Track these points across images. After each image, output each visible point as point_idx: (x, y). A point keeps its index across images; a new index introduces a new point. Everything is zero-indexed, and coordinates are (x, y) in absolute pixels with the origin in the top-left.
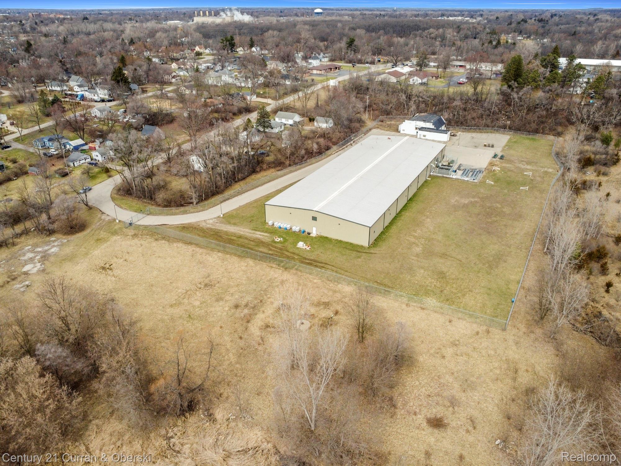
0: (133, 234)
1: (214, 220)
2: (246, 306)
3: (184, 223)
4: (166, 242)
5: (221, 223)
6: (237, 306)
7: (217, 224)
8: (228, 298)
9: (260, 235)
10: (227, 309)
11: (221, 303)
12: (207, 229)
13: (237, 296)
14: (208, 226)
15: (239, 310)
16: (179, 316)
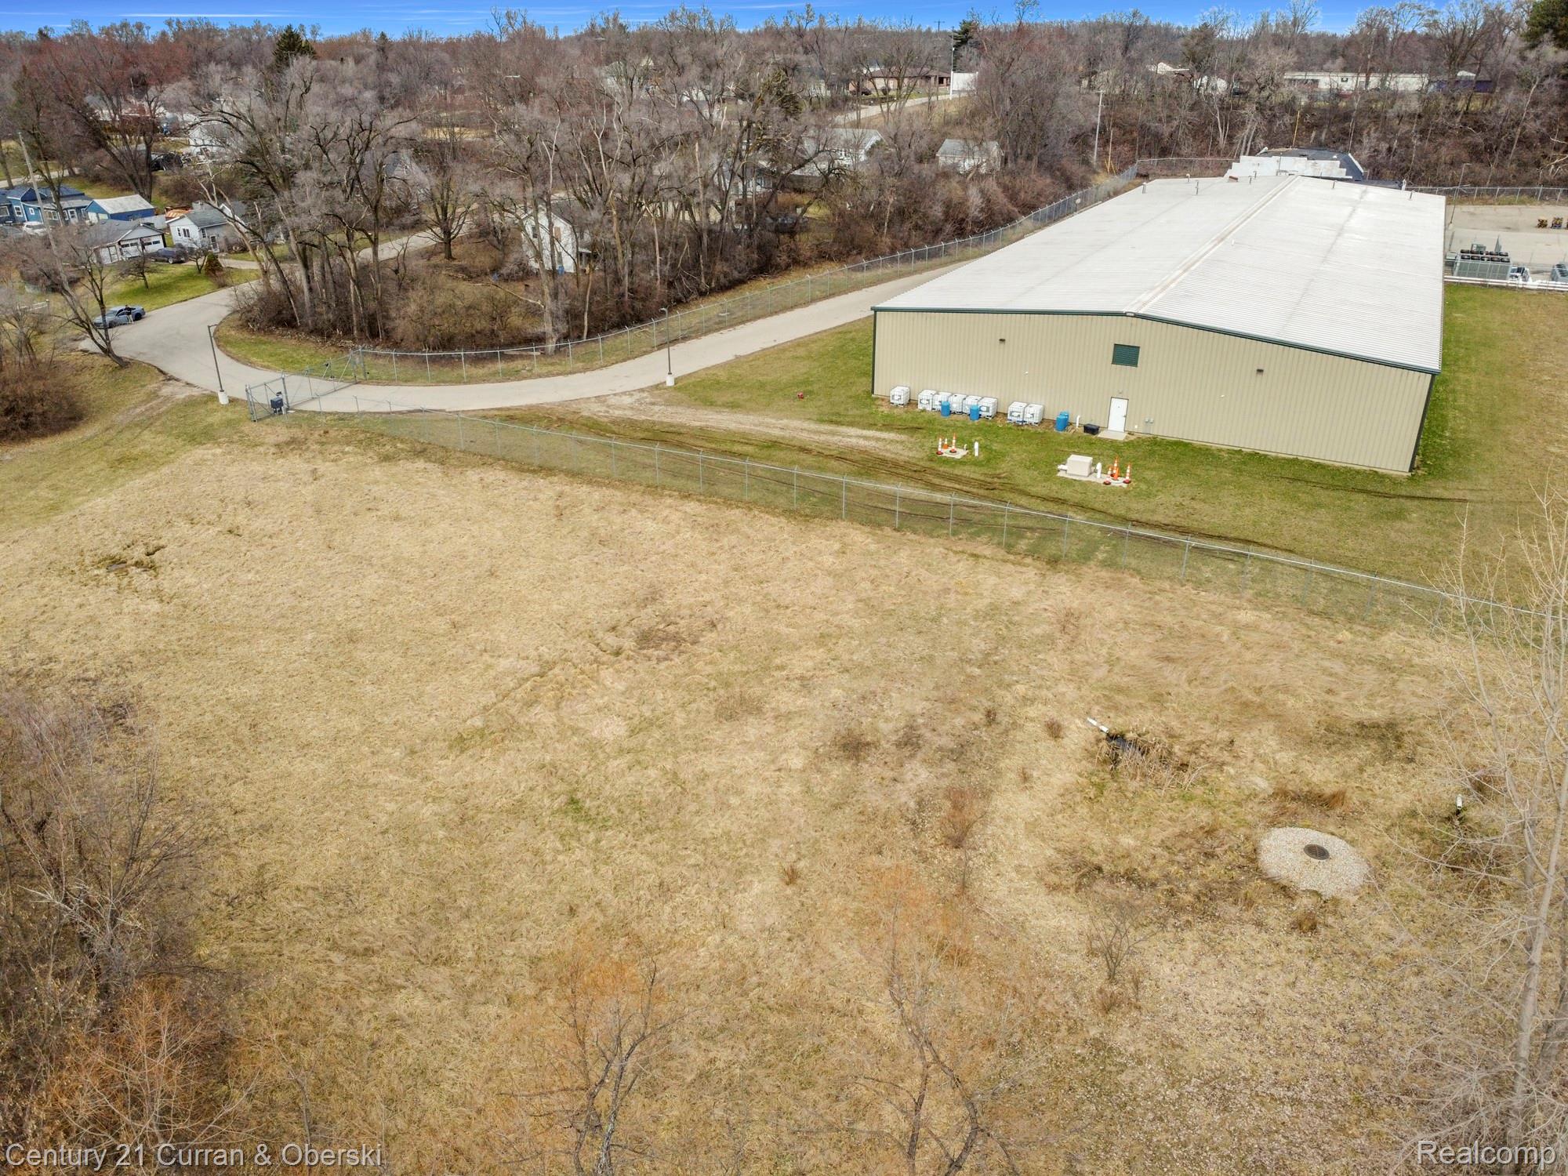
0: (282, 439)
1: (637, 396)
2: (910, 741)
3: (508, 404)
4: (429, 466)
5: (669, 403)
6: (854, 747)
7: (656, 408)
8: (785, 699)
9: (866, 438)
10: (797, 762)
11: (752, 729)
12: (613, 422)
13: (836, 693)
14: (617, 413)
15: (871, 770)
16: (503, 802)
